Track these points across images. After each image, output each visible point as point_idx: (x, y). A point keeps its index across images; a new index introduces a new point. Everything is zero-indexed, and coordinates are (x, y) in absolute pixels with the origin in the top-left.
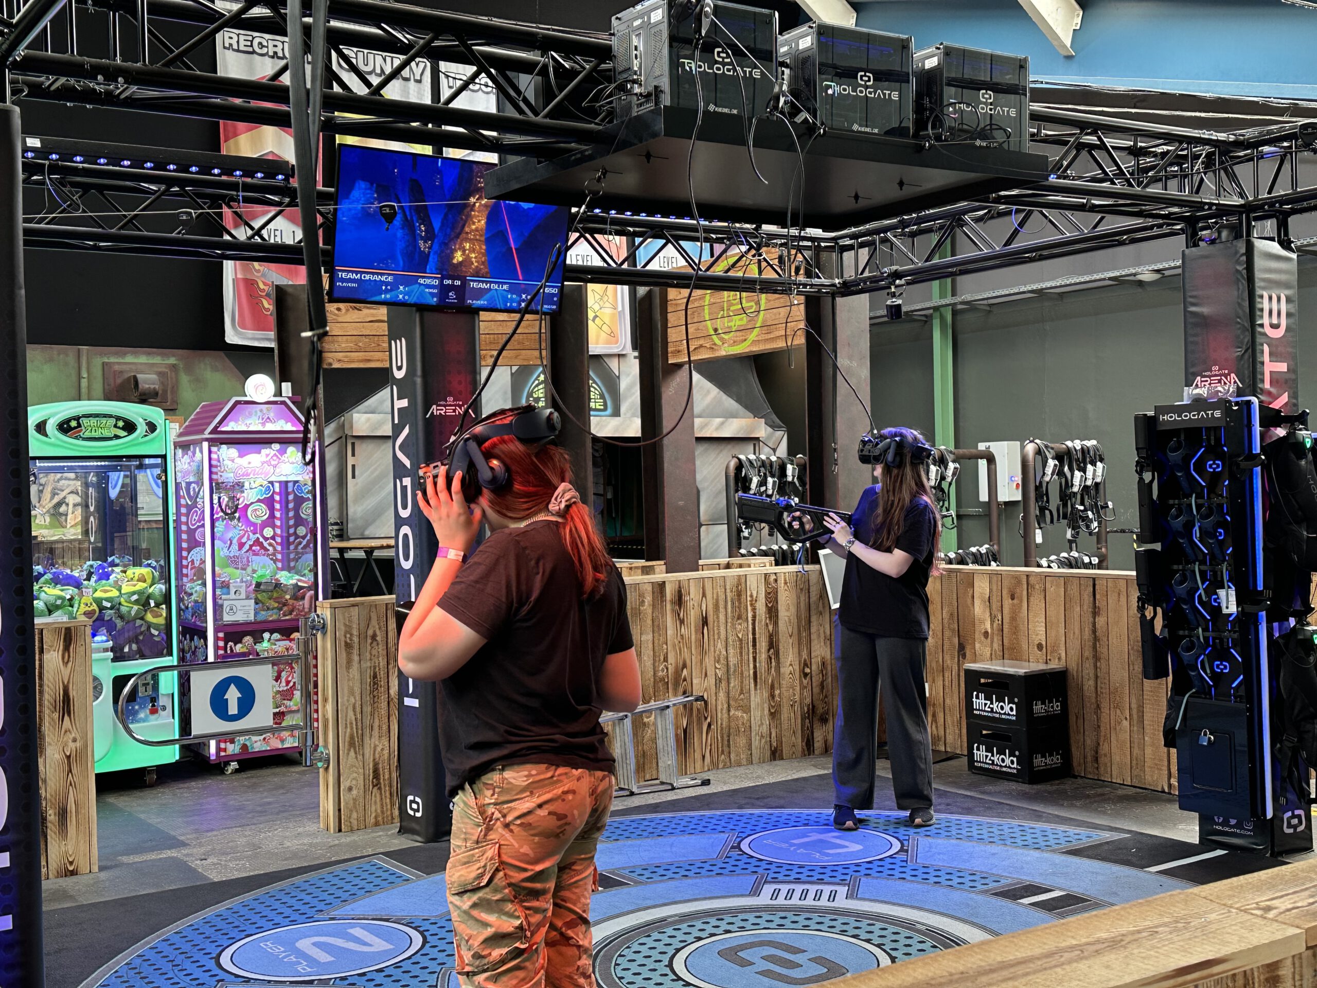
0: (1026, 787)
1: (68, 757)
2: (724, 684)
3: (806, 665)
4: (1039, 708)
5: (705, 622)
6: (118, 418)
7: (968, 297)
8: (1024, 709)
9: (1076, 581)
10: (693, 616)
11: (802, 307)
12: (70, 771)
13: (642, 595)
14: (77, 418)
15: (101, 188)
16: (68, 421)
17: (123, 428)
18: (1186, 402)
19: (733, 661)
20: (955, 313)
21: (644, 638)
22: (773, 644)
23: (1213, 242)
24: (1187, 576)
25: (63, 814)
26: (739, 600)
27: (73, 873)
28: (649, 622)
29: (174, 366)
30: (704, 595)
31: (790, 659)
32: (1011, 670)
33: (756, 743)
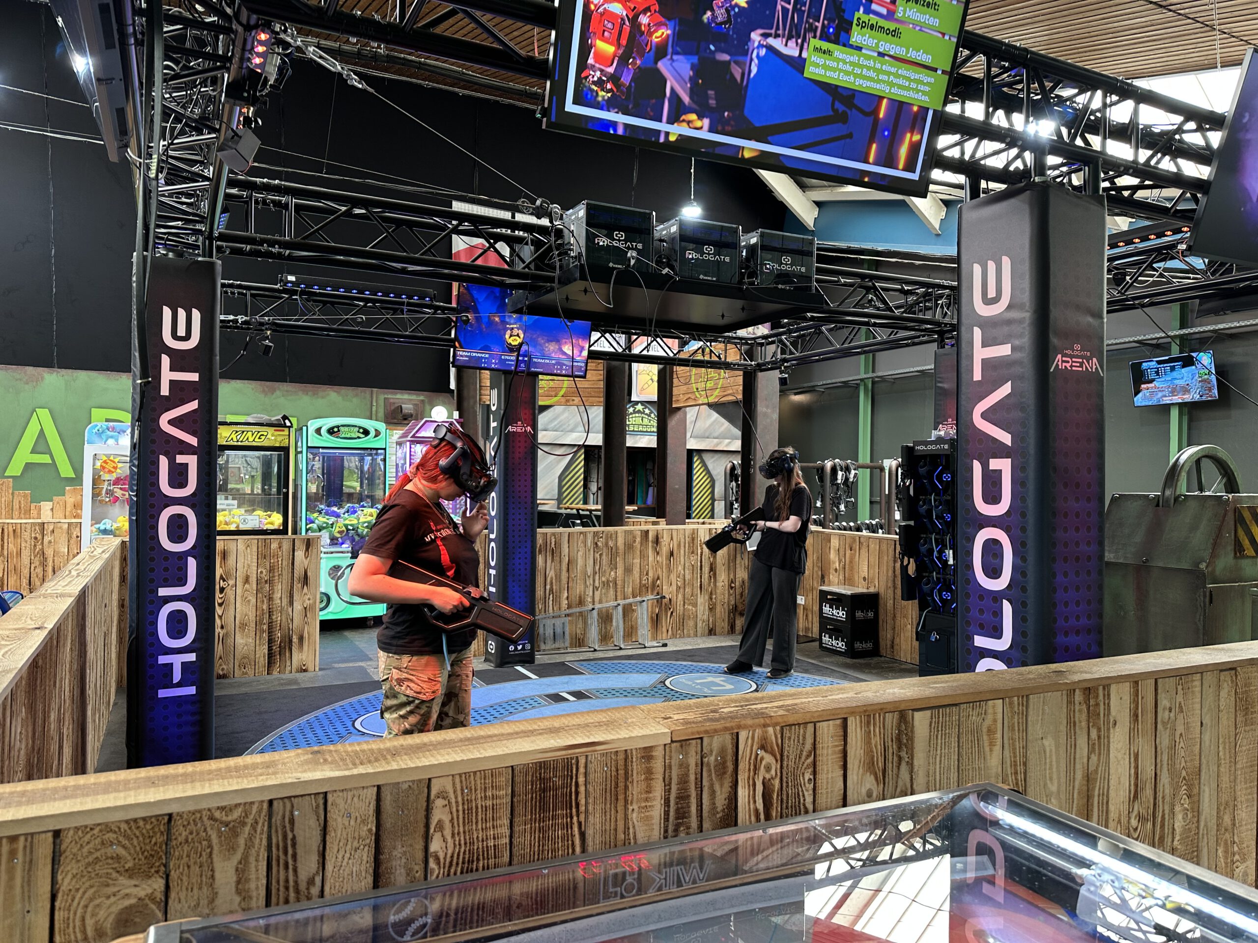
0: (848, 660)
1: (305, 608)
2: (682, 590)
3: (732, 582)
4: (859, 615)
5: (672, 554)
6: (360, 428)
7: (880, 374)
8: (851, 615)
9: (885, 542)
10: (665, 550)
11: (741, 378)
12: (306, 615)
13: (634, 537)
14: (338, 427)
15: (333, 303)
16: (333, 428)
17: (363, 433)
18: (933, 439)
19: (687, 577)
20: (873, 383)
21: (635, 561)
22: (712, 569)
23: (952, 345)
24: (928, 541)
25: (301, 639)
26: (693, 543)
27: (305, 671)
28: (638, 553)
29: (423, 401)
30: (672, 539)
31: (723, 578)
32: (843, 592)
33: (700, 624)
